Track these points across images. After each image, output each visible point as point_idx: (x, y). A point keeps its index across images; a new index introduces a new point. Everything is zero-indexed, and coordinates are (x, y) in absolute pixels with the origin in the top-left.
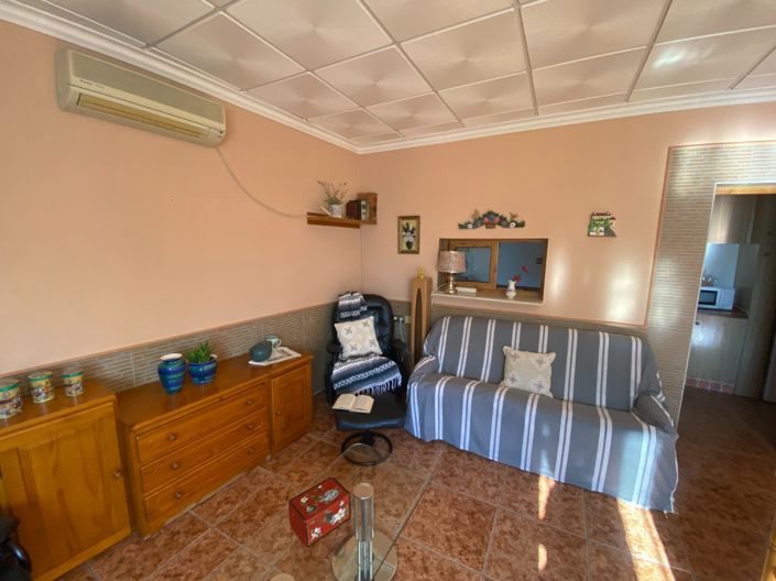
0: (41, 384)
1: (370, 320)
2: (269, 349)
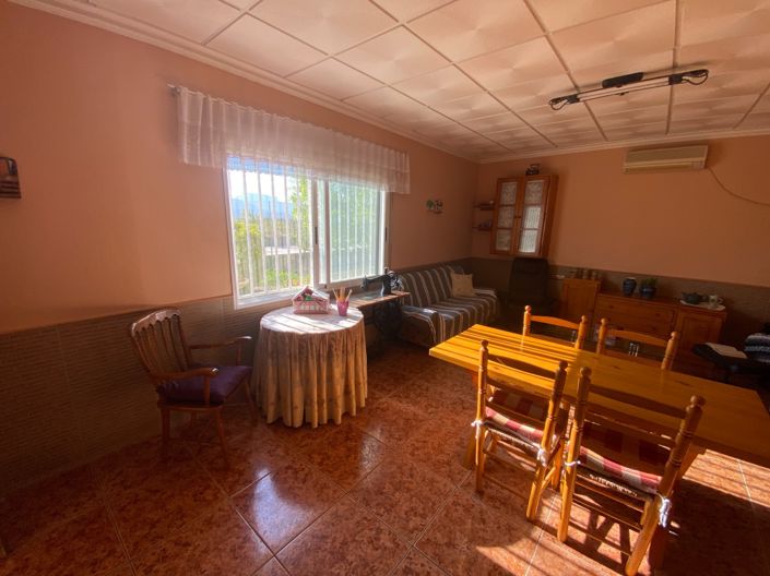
0: (585, 272)
2: (699, 299)
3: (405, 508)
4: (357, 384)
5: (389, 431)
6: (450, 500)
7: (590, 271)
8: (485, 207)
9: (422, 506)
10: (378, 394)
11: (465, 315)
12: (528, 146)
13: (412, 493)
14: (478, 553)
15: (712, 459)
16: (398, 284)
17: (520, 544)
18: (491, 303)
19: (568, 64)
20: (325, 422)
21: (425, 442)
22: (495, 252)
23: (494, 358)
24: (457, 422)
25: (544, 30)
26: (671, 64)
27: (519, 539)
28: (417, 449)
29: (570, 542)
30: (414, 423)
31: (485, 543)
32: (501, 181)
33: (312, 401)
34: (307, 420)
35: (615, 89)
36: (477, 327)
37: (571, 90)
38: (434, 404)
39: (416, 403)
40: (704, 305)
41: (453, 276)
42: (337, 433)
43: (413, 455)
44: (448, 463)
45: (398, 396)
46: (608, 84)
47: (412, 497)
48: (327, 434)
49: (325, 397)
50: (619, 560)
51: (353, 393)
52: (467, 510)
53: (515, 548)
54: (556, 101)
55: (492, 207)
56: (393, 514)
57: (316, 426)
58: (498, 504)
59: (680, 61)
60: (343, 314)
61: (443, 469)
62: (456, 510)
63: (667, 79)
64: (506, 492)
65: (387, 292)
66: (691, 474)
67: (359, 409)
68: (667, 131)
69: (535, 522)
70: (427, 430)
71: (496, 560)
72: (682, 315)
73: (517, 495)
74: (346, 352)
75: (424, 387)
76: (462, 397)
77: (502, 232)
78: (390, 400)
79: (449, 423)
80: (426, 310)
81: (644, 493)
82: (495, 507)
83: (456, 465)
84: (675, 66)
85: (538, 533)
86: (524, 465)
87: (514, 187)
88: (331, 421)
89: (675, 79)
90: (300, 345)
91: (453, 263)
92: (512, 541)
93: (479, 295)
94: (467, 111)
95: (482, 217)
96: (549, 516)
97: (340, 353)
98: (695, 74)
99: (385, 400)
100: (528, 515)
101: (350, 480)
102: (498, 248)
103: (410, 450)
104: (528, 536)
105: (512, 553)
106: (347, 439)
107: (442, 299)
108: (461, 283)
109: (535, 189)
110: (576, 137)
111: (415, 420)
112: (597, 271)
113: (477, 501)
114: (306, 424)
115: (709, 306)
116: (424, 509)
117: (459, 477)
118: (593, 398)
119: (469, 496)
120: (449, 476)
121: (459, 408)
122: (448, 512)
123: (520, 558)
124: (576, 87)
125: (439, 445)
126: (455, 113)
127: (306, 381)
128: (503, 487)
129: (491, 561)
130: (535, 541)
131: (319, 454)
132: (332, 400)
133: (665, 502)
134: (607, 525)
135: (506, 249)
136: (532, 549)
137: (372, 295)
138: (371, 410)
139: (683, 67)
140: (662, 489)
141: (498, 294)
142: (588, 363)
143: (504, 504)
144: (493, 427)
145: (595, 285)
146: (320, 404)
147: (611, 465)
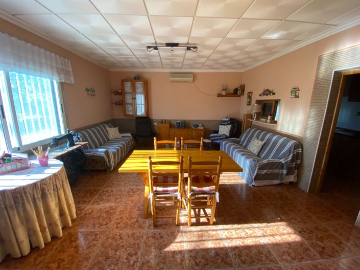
0: (164, 121)
1: (230, 126)
2: (197, 126)
3: (125, 257)
4: (69, 206)
5: (99, 223)
6: (145, 237)
7: (165, 121)
8: (117, 93)
9: (133, 249)
10: (82, 206)
11: (121, 147)
12: (133, 66)
13: (125, 247)
14: (165, 252)
15: (225, 175)
16: (79, 138)
17: (178, 237)
18: (130, 139)
19: (154, 32)
20: (50, 240)
21: (121, 218)
22: (126, 115)
23: (155, 163)
24: (133, 200)
25: (147, 13)
26: (187, 42)
27: (177, 235)
28: (119, 223)
29: (193, 225)
30: (112, 211)
31: (166, 246)
32: (123, 81)
33: (35, 232)
34: (34, 246)
35: (170, 47)
36: (135, 152)
37: (154, 44)
38: (119, 197)
39: (108, 201)
40: (198, 128)
41: (108, 129)
42: (62, 242)
43: (117, 228)
44: (137, 222)
45: (96, 202)
46: (168, 45)
47: (126, 248)
48: (55, 248)
49: (46, 224)
50: (207, 221)
51: (68, 213)
52: (154, 237)
53: (177, 240)
54: (149, 47)
55: (122, 93)
56: (120, 264)
57: (43, 246)
58: (164, 227)
59: (190, 42)
60: (45, 165)
61: (136, 226)
62: (149, 240)
63: (186, 48)
64: (165, 219)
65: (72, 144)
66: (221, 182)
67: (73, 221)
68: (181, 68)
69: (179, 225)
70: (121, 211)
71: (173, 250)
72: (194, 132)
73: (169, 218)
74: (56, 189)
75: (110, 191)
76: (131, 187)
77: (128, 105)
78: (92, 206)
79: (130, 202)
80: (100, 150)
81: (211, 194)
82: (164, 228)
83: (141, 220)
84: (188, 44)
85: (182, 228)
86: (167, 205)
87: (130, 84)
88: (54, 238)
89: (189, 49)
90: (13, 197)
91: (106, 122)
92: (175, 238)
93: (123, 137)
94: (106, 42)
95: (117, 98)
96: (183, 219)
97: (52, 192)
98: (194, 48)
99: (88, 207)
100: (176, 223)
101: (85, 264)
102: (128, 113)
103: (115, 226)
104: (179, 232)
105: (177, 242)
106: (71, 242)
107: (105, 142)
108: (113, 132)
109: (139, 86)
110: (153, 65)
111: (112, 209)
112: (168, 120)
113: (156, 230)
114: (34, 249)
115: (200, 128)
116: (134, 250)
117: (145, 224)
118: (194, 167)
119: (152, 231)
120: (140, 227)
121: (132, 193)
122: (146, 244)
123: (180, 242)
124: (156, 43)
125: (129, 215)
126: (99, 42)
127: (27, 221)
128: (163, 218)
129: (171, 251)
130: (182, 232)
131: (54, 262)
132: (52, 224)
133: (217, 194)
134: (199, 211)
135: (131, 113)
136: (182, 236)
137: (61, 148)
138: (81, 218)
139: (190, 44)
140: (216, 190)
141: (132, 135)
142: (181, 155)
143: (166, 225)
144: (158, 194)
145: (168, 125)
146: (43, 230)
147: (200, 189)
